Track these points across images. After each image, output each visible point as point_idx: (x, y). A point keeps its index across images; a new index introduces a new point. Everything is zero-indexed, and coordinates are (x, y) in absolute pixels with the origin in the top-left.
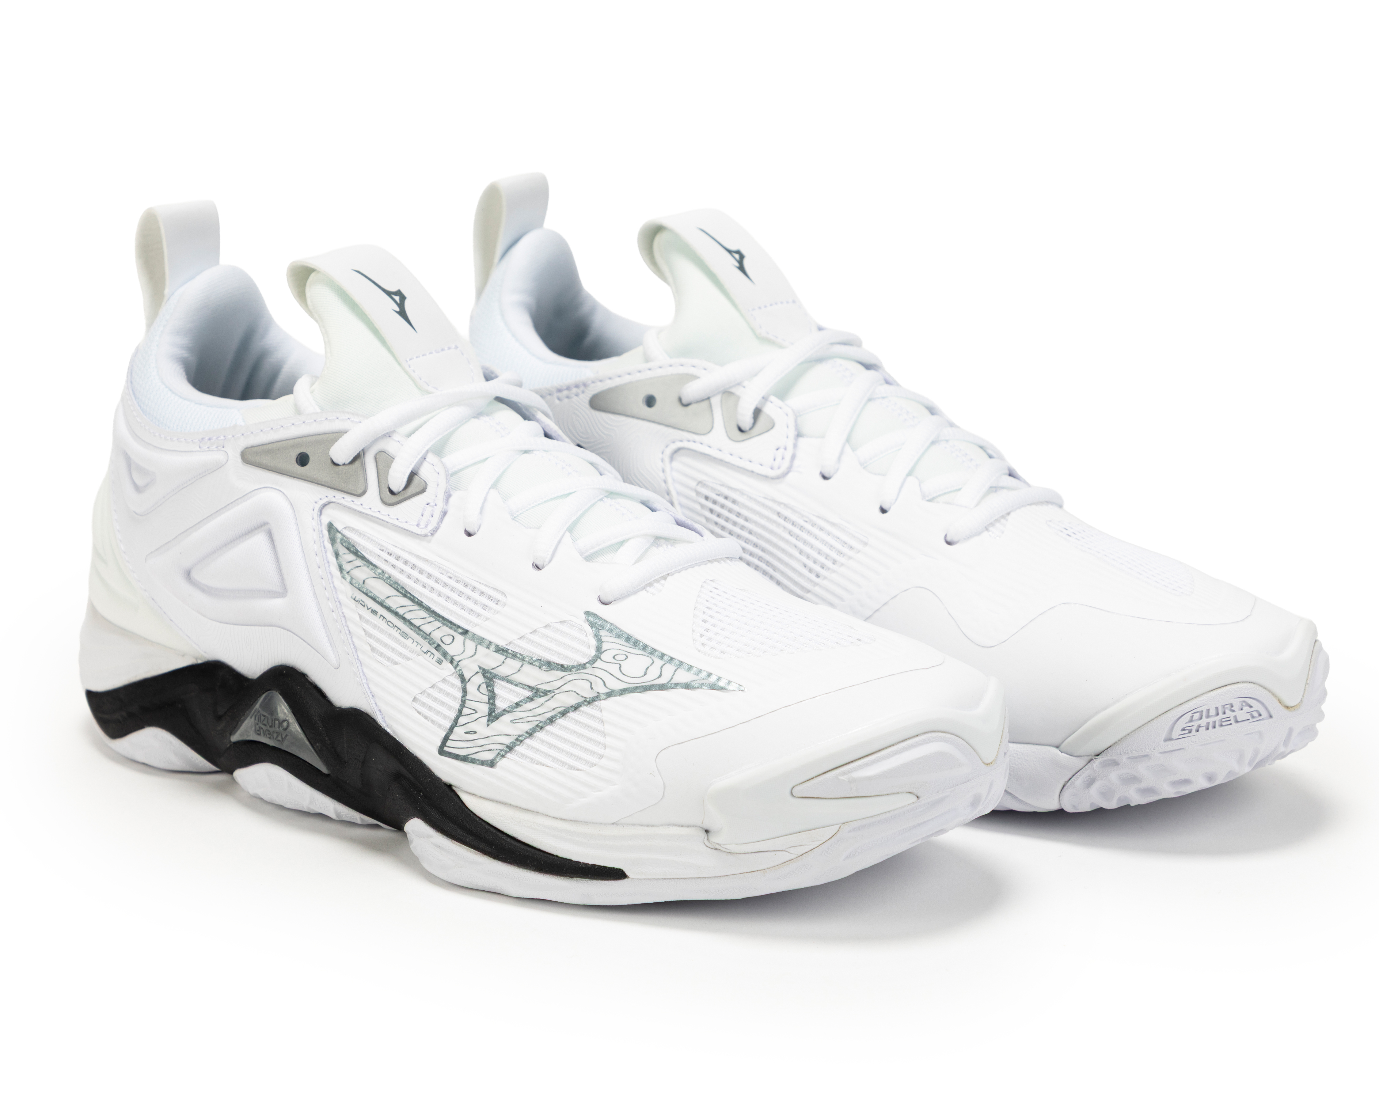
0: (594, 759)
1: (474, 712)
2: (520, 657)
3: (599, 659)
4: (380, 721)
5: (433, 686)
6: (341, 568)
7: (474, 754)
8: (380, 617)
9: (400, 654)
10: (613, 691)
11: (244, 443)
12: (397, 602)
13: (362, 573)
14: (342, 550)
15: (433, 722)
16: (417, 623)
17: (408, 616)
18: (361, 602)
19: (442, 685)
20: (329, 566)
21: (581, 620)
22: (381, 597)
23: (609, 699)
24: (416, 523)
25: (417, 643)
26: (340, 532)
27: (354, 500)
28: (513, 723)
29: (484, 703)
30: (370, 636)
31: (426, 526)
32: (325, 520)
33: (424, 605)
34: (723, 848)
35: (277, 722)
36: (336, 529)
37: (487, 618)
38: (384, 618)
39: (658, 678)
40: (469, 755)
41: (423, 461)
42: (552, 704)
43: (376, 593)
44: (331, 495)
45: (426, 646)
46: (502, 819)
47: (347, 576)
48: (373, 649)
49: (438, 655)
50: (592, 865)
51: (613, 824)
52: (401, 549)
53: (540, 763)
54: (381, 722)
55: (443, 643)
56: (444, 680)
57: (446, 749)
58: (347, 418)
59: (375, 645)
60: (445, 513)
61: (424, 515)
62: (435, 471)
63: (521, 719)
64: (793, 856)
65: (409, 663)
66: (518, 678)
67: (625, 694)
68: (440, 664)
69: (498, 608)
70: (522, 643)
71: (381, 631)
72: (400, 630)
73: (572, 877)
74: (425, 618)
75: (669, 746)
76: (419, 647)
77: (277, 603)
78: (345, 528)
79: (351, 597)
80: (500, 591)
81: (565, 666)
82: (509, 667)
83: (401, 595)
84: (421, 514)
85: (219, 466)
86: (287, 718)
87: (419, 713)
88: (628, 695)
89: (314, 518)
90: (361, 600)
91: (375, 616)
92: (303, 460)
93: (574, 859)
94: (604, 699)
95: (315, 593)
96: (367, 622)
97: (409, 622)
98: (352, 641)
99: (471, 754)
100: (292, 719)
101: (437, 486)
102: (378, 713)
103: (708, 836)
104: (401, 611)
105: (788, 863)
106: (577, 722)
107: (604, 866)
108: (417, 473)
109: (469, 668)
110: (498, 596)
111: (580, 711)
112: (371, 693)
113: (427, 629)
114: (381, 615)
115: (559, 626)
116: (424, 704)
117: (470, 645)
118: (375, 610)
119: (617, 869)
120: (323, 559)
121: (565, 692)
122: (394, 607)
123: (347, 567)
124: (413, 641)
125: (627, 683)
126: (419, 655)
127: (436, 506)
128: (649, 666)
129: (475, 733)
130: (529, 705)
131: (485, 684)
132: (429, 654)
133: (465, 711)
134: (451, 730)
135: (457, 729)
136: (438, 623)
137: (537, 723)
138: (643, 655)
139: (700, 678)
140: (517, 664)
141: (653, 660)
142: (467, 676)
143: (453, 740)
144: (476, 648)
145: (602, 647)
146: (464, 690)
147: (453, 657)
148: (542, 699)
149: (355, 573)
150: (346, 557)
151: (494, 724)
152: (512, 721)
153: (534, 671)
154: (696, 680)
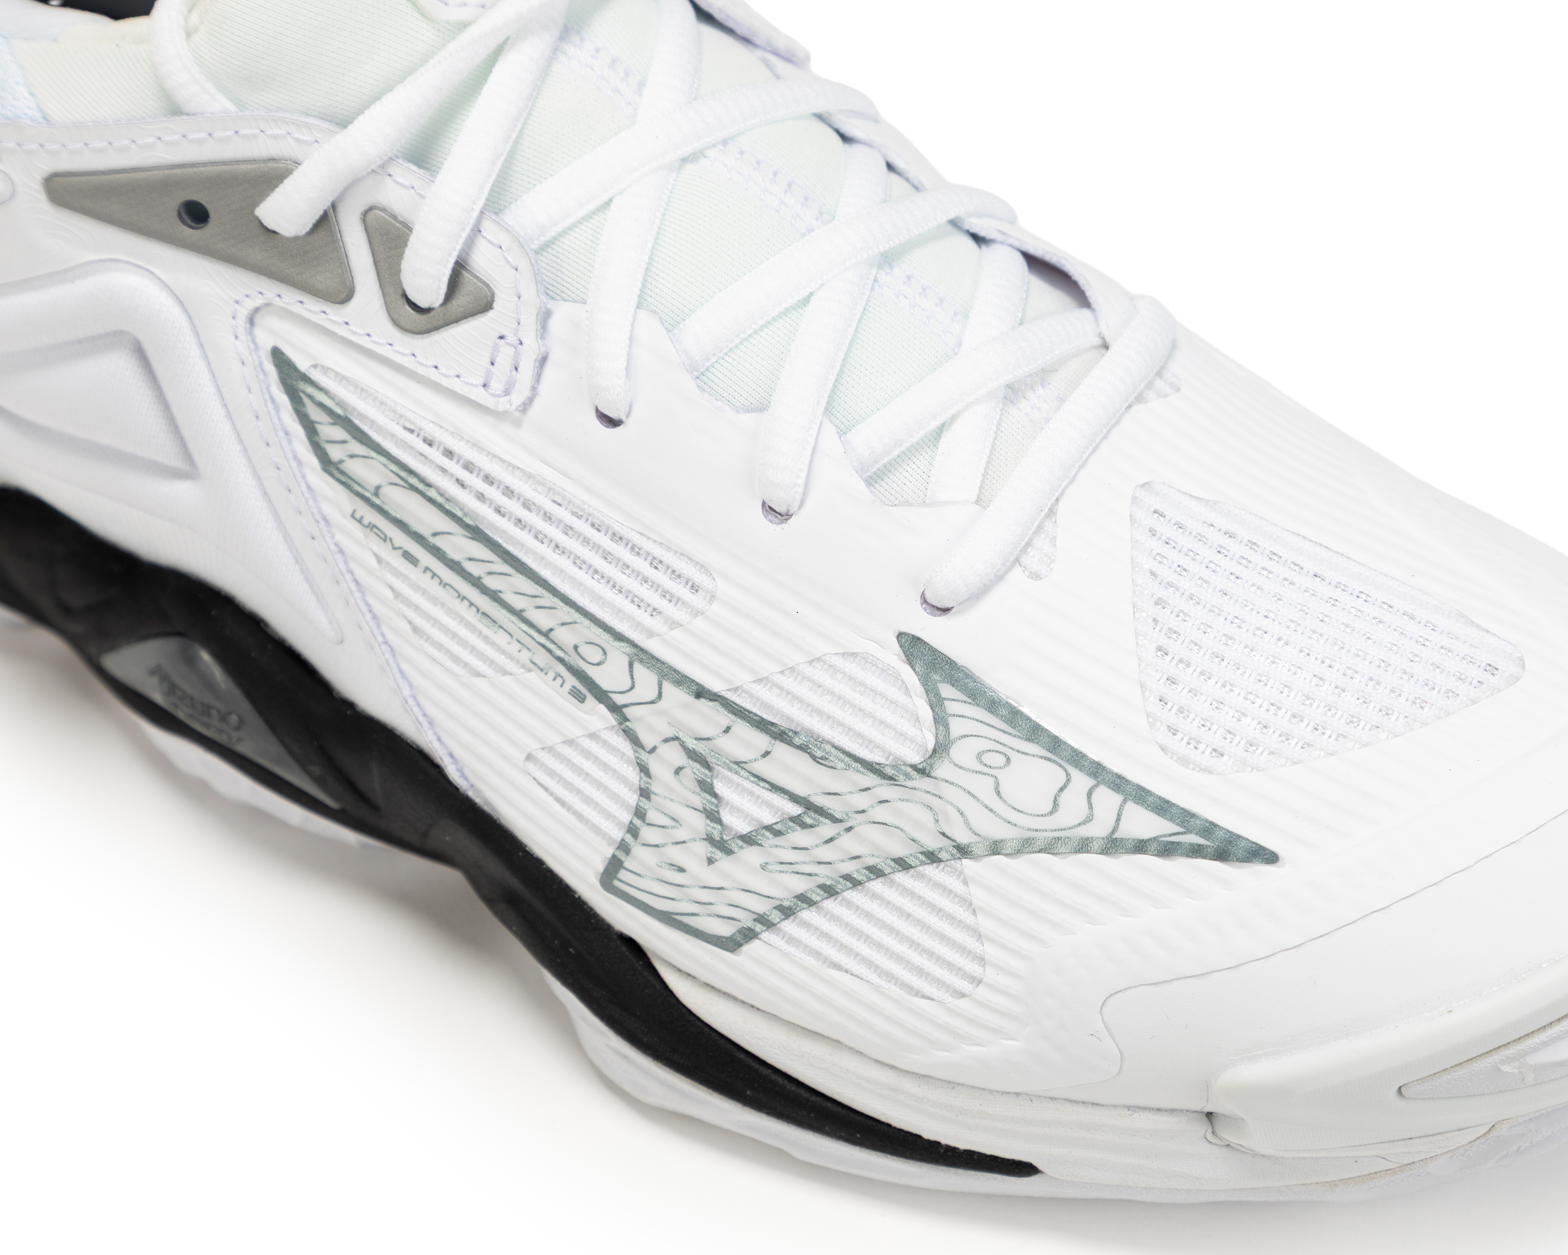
0: (964, 986)
1: (672, 823)
2: (767, 724)
3: (946, 759)
5: (568, 743)
6: (320, 453)
7: (687, 913)
8: (424, 571)
9: (480, 656)
10: (991, 842)
11: (48, 166)
12: (459, 546)
13: (369, 471)
14: (316, 415)
15: (580, 817)
16: (518, 603)
17: (491, 583)
18: (375, 529)
19: (588, 744)
20: (290, 442)
21: (893, 656)
22: (424, 530)
24: (481, 381)
25: (520, 643)
26: (303, 374)
27: (327, 311)
28: (768, 870)
29: (698, 811)
30: (407, 602)
31: (507, 392)
32: (267, 342)
33: (528, 568)
34: (1246, 1148)
36: (295, 366)
37: (674, 622)
38: (434, 574)
39: (1084, 823)
40: (676, 914)
41: (475, 236)
42: (848, 844)
43: (405, 515)
44: (271, 290)
45: (542, 658)
47: (336, 472)
48: (419, 631)
49: (571, 680)
50: (964, 1150)
52: (454, 435)
53: (838, 967)
55: (582, 658)
56: (593, 736)
57: (619, 884)
60: (543, 360)
61: (496, 364)
62: (508, 262)
63: (784, 864)
64: (1393, 1165)
65: (507, 679)
66: (763, 768)
67: (1020, 853)
68: (580, 701)
69: (697, 600)
71: (432, 599)
72: (475, 607)
74: (533, 596)
75: (1130, 988)
77: (178, 492)
78: (315, 366)
79: (351, 514)
80: (697, 563)
81: (872, 764)
82: (745, 742)
83: (469, 536)
84: (488, 361)
87: (543, 790)
88: (1026, 855)
89: (239, 335)
90: (376, 525)
91: (412, 566)
92: (195, 214)
93: (926, 1137)
94: (973, 858)
95: (265, 494)
97: (494, 596)
98: (368, 605)
99: (680, 912)
101: (517, 298)
102: (447, 758)
103: (1211, 1123)
104: (474, 569)
105: (1382, 1173)
108: (466, 263)
109: (649, 725)
110: (698, 577)
111: (914, 874)
112: (425, 715)
113: (543, 620)
114: (427, 568)
115: (839, 662)
116: (552, 773)
117: (646, 679)
118: (412, 553)
120: (275, 430)
121: (879, 823)
122: (453, 554)
123: (334, 453)
124: (510, 636)
125: (1015, 825)
126: (530, 670)
127: (521, 343)
128: (1062, 789)
129: (681, 870)
130: (799, 837)
131: (694, 769)
132: (551, 675)
133: (653, 816)
134: (624, 847)
135: (637, 850)
136: (566, 613)
137: (821, 881)
138: (1045, 758)
139: (1181, 830)
140: (762, 741)
141: (1068, 775)
142: (648, 740)
143: (632, 872)
144: (660, 688)
145: (947, 727)
146: (644, 770)
147: (611, 695)
148: (827, 829)
149: (354, 468)
150: (329, 431)
151: (724, 863)
152: (764, 867)
153: (801, 761)
154: (1170, 835)
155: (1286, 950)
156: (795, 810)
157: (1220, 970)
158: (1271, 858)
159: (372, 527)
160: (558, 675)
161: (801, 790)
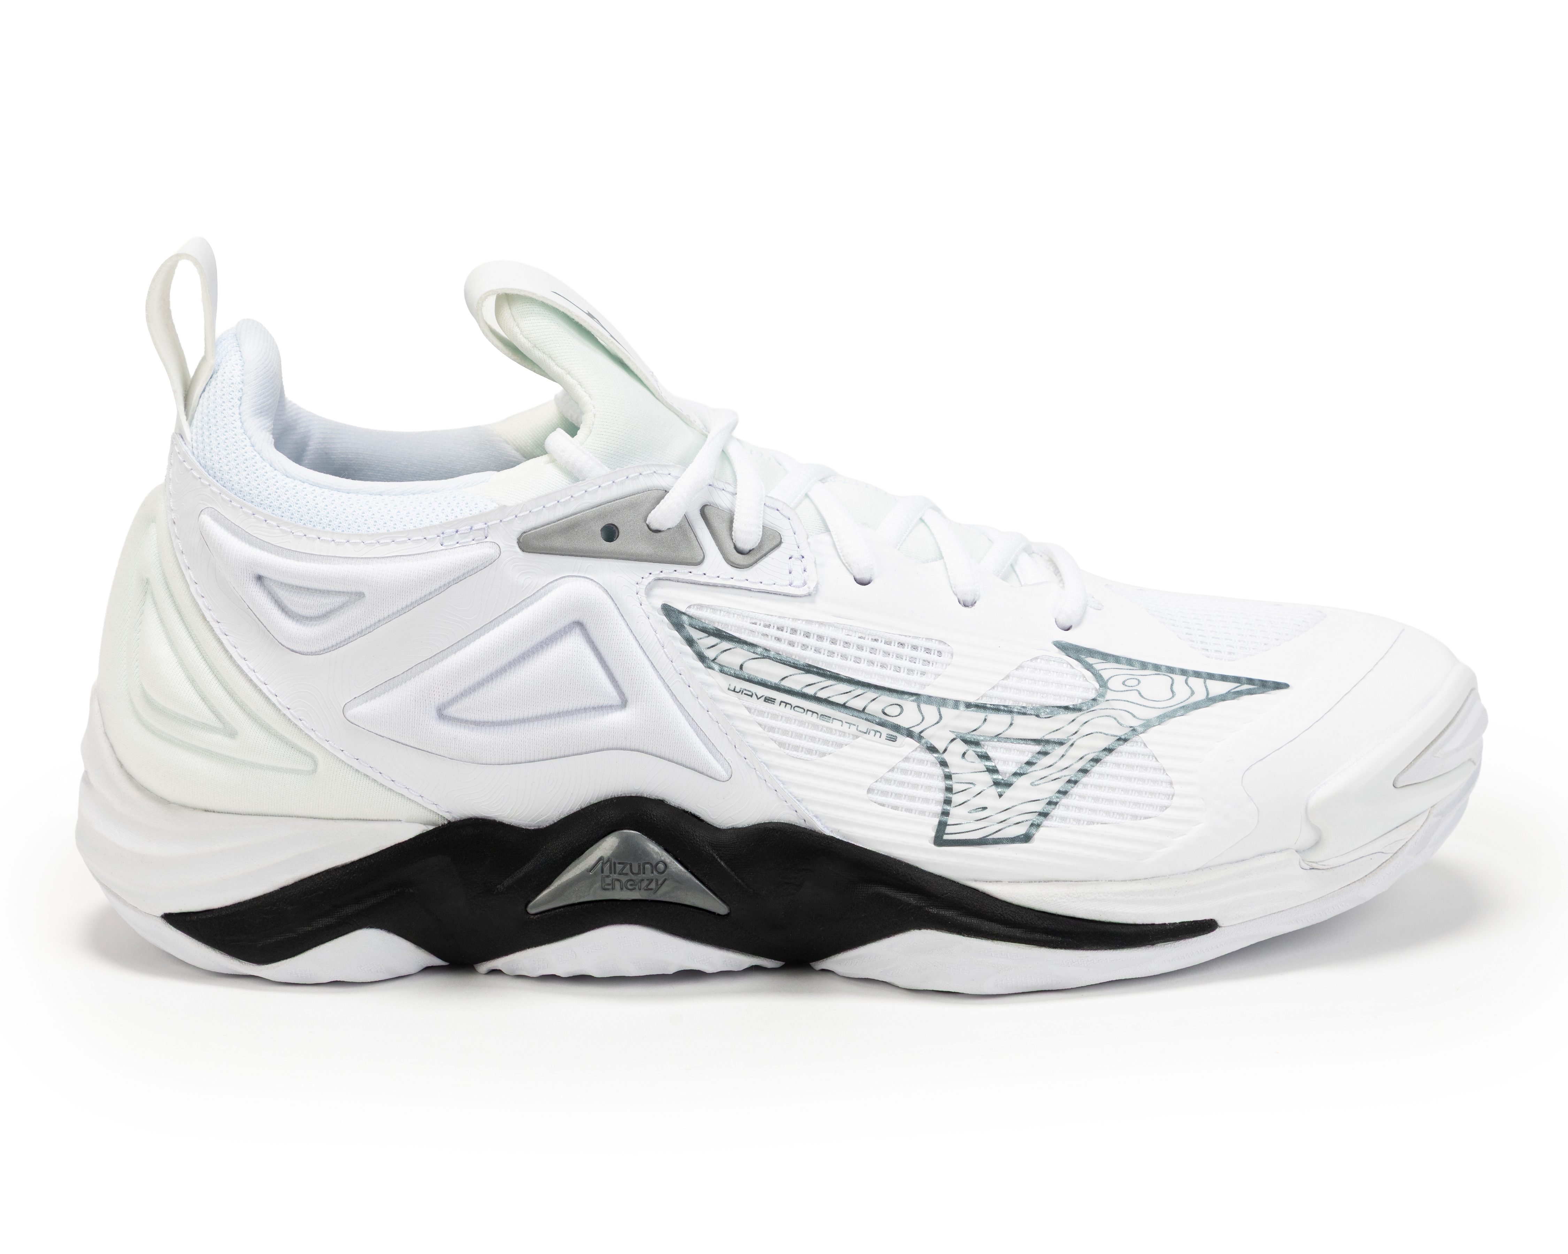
0: (1165, 802)
1: (970, 785)
2: (1006, 709)
3: (1108, 690)
4: (822, 828)
5: (892, 770)
6: (702, 658)
7: (995, 833)
8: (780, 704)
9: (826, 742)
10: (1148, 721)
11: (520, 527)
12: (799, 681)
13: (734, 657)
14: (696, 635)
15: (911, 811)
16: (840, 700)
17: (822, 695)
18: (745, 692)
19: (905, 765)
20: (683, 659)
21: (1056, 652)
22: (775, 680)
23: (1148, 731)
24: (787, 583)
25: (849, 723)
26: (684, 614)
27: (690, 571)
28: (1035, 785)
29: (984, 771)
30: (772, 729)
31: (806, 582)
32: (658, 602)
33: (842, 676)
34: (1321, 865)
35: (647, 866)
36: (678, 611)
37: (935, 675)
38: (787, 704)
39: (1191, 696)
40: (987, 836)
42: (1075, 753)
43: (761, 676)
44: (656, 569)
45: (864, 725)
46: (1054, 899)
47: (713, 665)
48: (781, 744)
49: (885, 731)
50: (1180, 923)
51: (1197, 870)
52: (780, 617)
53: (1092, 822)
54: (823, 830)
55: (888, 715)
56: (906, 759)
57: (946, 837)
58: (652, 471)
59: (784, 738)
60: (815, 564)
61: (794, 572)
62: (784, 516)
63: (1043, 778)
64: (1388, 856)
65: (845, 749)
66: (1013, 733)
67: (1165, 721)
68: (894, 741)
69: (944, 660)
70: (998, 692)
71: (788, 720)
72: (816, 713)
73: (1153, 944)
74: (850, 692)
75: (1251, 766)
76: (853, 728)
77: (617, 718)
78: (690, 607)
79: (729, 689)
80: (938, 640)
81: (1071, 707)
82: (997, 723)
83: (804, 672)
84: (789, 571)
85: (488, 563)
86: (663, 858)
87: (883, 805)
88: (1168, 721)
89: (642, 603)
90: (745, 690)
91: (772, 705)
92: (610, 533)
93: (1157, 922)
94: (1143, 732)
95: (673, 695)
96: (761, 713)
97: (827, 702)
98: (747, 742)
99: (990, 835)
100: (669, 858)
101: (794, 535)
102: (815, 819)
103: (1300, 856)
104: (810, 691)
105: (1385, 864)
106: (1118, 765)
107: (1194, 921)
109: (938, 737)
110: (937, 646)
111: (1116, 753)
112: (795, 798)
113: (858, 704)
114: (781, 702)
115: (1034, 664)
116: (884, 793)
117: (930, 711)
118: (771, 697)
119: (1209, 920)
120: (674, 650)
121: (1087, 735)
122: (797, 687)
123: (710, 654)
124: (841, 722)
125: (1159, 708)
126: (857, 737)
127: (803, 557)
128: (1172, 685)
129: (985, 808)
130: (1045, 761)
131: (971, 751)
132: (872, 733)
133: (956, 787)
134: (945, 813)
135: (953, 811)
136: (871, 694)
137: (1067, 778)
138: (1156, 674)
139: (1239, 685)
140: (1006, 718)
141: (1171, 678)
142: (940, 746)
143: (953, 825)
144: (940, 712)
145: (1101, 676)
146: (944, 764)
147: (910, 729)
148: (1059, 750)
149: (725, 659)
150: (705, 642)
151: (1009, 792)
152: (1032, 784)
153: (1031, 721)
154: (1235, 688)
155: (1317, 721)
156: (1038, 748)
157: (1291, 741)
158: (1286, 686)
159: (741, 692)
160: (876, 732)
161: (1038, 736)
